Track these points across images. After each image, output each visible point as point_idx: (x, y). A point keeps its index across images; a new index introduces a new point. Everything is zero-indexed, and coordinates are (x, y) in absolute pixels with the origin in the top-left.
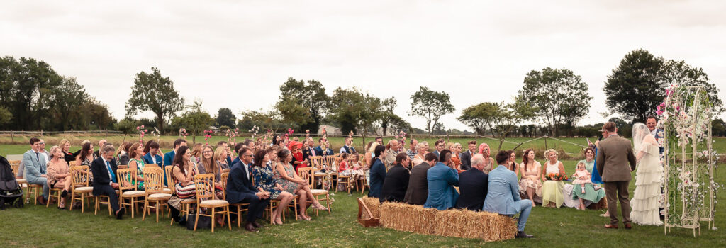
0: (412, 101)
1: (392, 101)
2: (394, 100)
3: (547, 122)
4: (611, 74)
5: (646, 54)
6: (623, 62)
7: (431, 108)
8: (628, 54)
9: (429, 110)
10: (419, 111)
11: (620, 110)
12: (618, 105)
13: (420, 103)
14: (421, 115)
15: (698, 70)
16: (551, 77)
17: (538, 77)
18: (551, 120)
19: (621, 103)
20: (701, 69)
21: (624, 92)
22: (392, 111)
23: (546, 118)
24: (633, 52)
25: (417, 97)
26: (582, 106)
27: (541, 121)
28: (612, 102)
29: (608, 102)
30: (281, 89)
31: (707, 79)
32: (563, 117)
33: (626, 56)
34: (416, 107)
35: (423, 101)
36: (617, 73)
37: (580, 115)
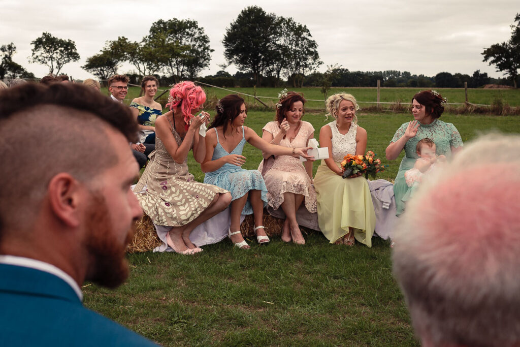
0: (33, 46)
1: (10, 47)
2: (13, 46)
3: (171, 71)
4: (229, 27)
5: (260, 10)
6: (240, 16)
7: (55, 56)
8: (244, 10)
9: (51, 58)
10: (40, 58)
11: (237, 62)
12: (235, 57)
13: (42, 50)
14: (43, 62)
15: (303, 26)
16: (177, 27)
17: (165, 28)
18: (175, 70)
19: (237, 55)
20: (305, 26)
21: (241, 44)
22: (10, 58)
23: (170, 68)
24: (248, 8)
25: (38, 43)
26: (204, 58)
27: (166, 71)
28: (230, 54)
29: (226, 54)
31: (310, 35)
32: (186, 68)
33: (242, 12)
34: (38, 53)
35: (45, 48)
36: (234, 27)
37: (201, 66)
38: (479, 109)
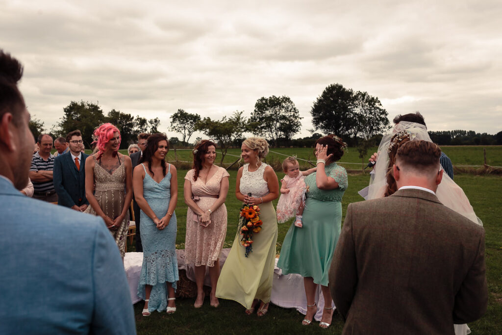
0: (171, 120)
1: (156, 121)
2: (158, 120)
3: (271, 136)
4: (316, 101)
5: (341, 87)
6: (324, 92)
7: (186, 126)
8: (328, 87)
9: (184, 127)
10: (177, 128)
11: (322, 128)
12: (321, 124)
13: (178, 122)
14: (178, 131)
15: (375, 98)
16: (275, 102)
17: (266, 103)
18: (274, 134)
19: (323, 123)
20: (377, 98)
21: (325, 114)
22: (156, 129)
23: (271, 133)
24: (331, 85)
25: (175, 117)
26: (296, 125)
27: (267, 136)
28: (316, 122)
29: (314, 121)
30: (65, 111)
31: (381, 105)
32: (282, 133)
33: (327, 88)
34: (175, 125)
35: (179, 121)
36: (320, 101)
37: (295, 131)
38: (496, 170)
